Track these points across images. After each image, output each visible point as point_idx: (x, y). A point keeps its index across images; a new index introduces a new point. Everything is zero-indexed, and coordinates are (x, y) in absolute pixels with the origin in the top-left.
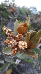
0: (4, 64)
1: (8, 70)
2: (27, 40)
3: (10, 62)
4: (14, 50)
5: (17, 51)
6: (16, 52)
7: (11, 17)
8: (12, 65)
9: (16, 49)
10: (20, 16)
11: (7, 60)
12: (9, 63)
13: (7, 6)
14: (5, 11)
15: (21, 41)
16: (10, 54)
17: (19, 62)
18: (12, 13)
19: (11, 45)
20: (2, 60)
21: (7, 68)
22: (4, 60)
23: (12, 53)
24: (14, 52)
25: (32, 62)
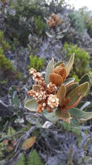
0: (23, 126)
1: (29, 137)
2: (62, 94)
3: (34, 123)
4: (40, 106)
5: (45, 107)
6: (43, 109)
7: (51, 34)
8: (38, 130)
9: (44, 105)
10: (71, 32)
11: (30, 119)
12: (33, 125)
13: (46, 5)
14: (39, 17)
15: (52, 95)
16: (34, 110)
17: (48, 126)
18: (54, 27)
19: (36, 99)
20: (21, 118)
21: (28, 134)
22: (25, 119)
23: (38, 110)
24: (41, 108)
25: (79, 134)
